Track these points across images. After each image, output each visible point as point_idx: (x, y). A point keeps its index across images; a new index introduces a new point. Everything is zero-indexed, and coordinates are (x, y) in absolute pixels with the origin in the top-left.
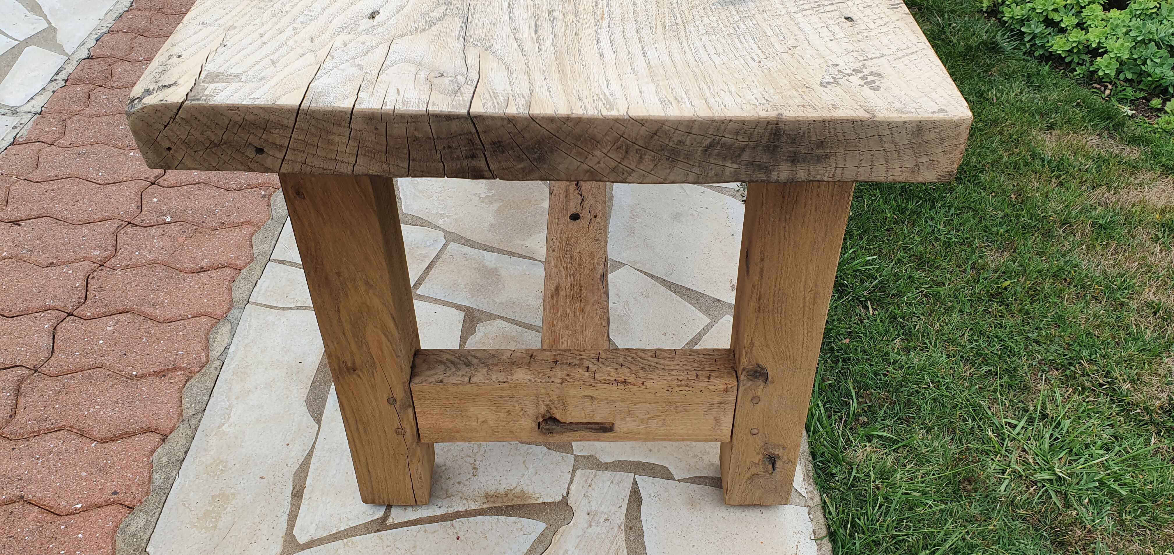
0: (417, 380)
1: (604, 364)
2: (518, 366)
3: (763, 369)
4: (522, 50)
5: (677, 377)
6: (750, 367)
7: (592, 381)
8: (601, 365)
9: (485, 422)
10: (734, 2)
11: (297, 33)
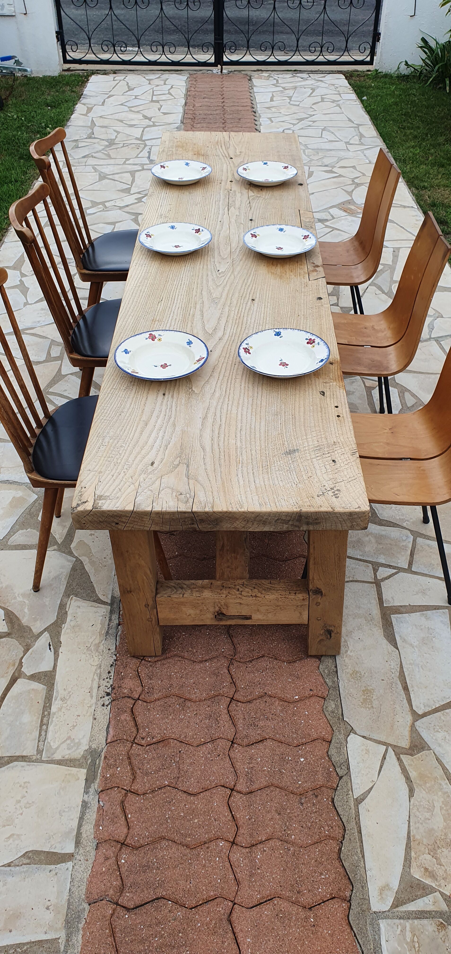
4: (209, 480)
10: (290, 452)
11: (125, 474)
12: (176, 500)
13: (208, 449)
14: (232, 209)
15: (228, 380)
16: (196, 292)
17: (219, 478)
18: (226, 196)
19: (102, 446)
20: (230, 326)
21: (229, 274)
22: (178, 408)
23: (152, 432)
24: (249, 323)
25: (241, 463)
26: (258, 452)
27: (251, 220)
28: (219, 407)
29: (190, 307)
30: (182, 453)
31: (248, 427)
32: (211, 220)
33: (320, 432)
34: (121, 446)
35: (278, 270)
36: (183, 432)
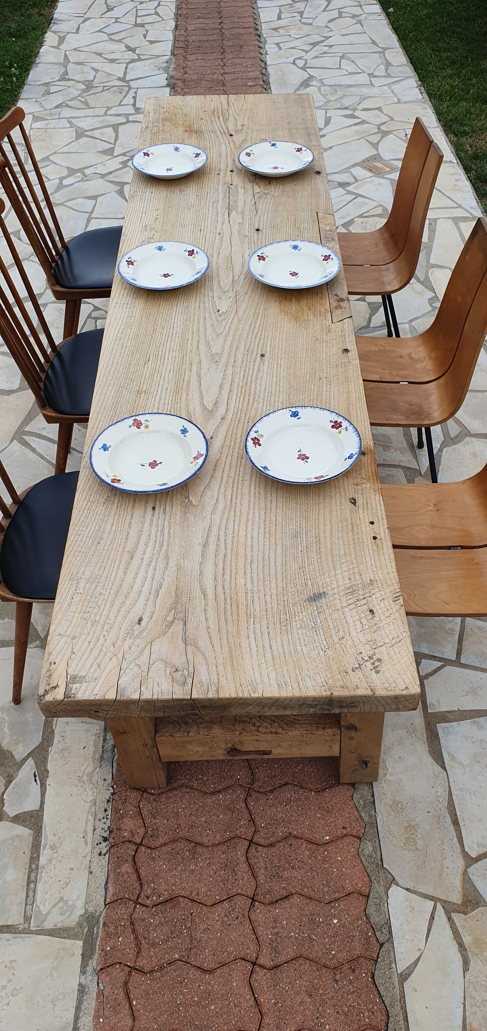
4: (213, 646)
10: (316, 597)
11: (106, 640)
12: (171, 680)
13: (211, 595)
14: (233, 214)
15: (233, 482)
16: (192, 344)
17: (225, 642)
18: (225, 195)
19: (76, 595)
20: (234, 398)
21: (232, 315)
22: (172, 530)
23: (139, 569)
24: (257, 392)
25: (252, 616)
26: (274, 597)
27: (258, 230)
28: (223, 526)
29: (183, 369)
30: (176, 602)
31: (261, 557)
32: (209, 234)
33: (352, 563)
34: (101, 594)
35: (293, 307)
36: (179, 568)
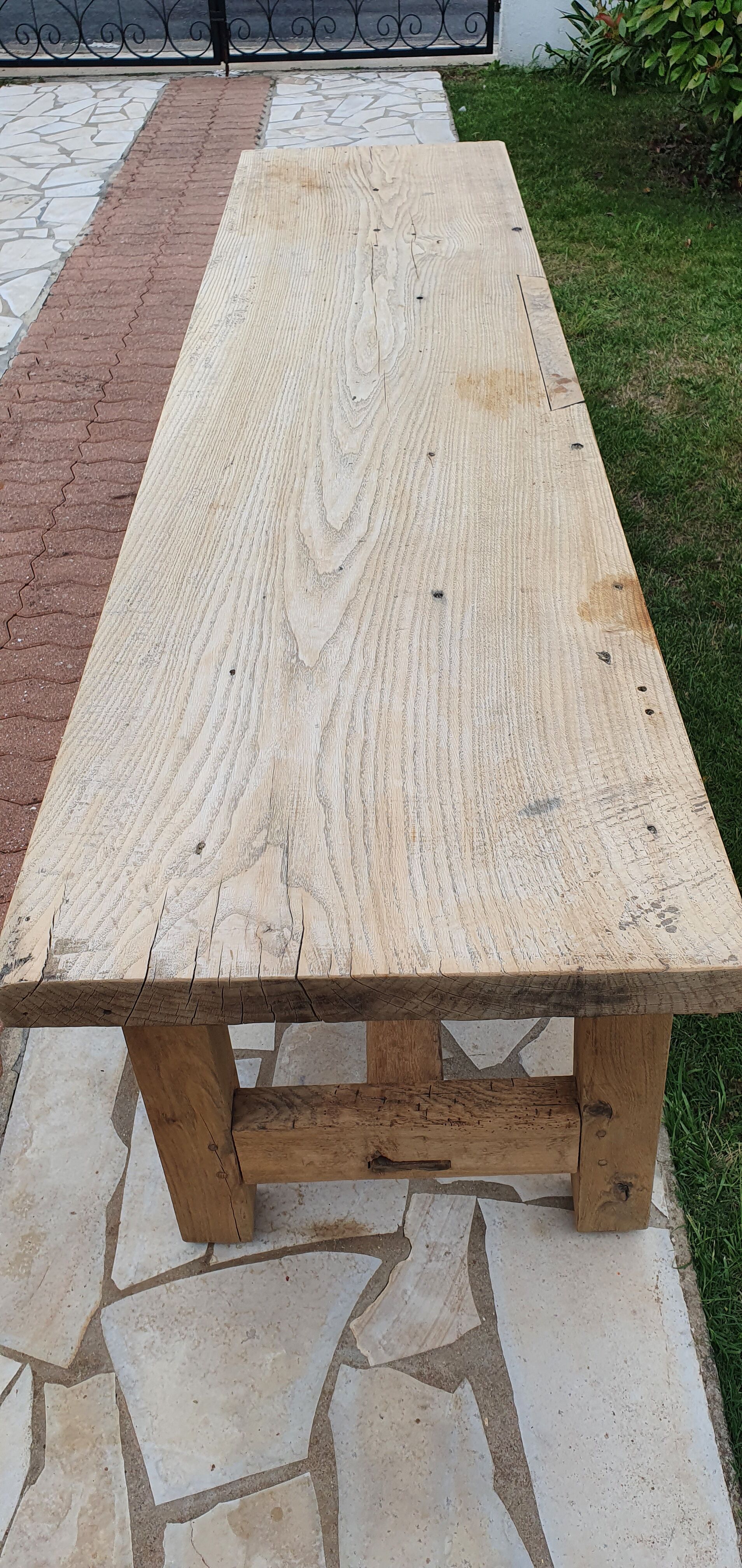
0: (238, 1126)
1: (435, 1100)
2: (344, 1106)
3: (605, 1105)
4: (341, 888)
5: (515, 1114)
6: (592, 1104)
7: (424, 1122)
8: (432, 1102)
9: (311, 1163)
10: (539, 808)
11: (131, 879)
12: (256, 943)
13: (337, 804)
14: (380, 280)
15: (380, 632)
16: (308, 443)
17: (366, 881)
18: (366, 258)
19: (78, 807)
20: (381, 512)
21: (378, 404)
22: (265, 704)
23: (201, 765)
24: (423, 503)
25: (418, 839)
26: (460, 808)
27: (420, 298)
28: (361, 699)
29: (292, 475)
30: (271, 817)
31: (432, 744)
32: (338, 302)
33: (609, 752)
34: (126, 805)
35: (482, 390)
36: (276, 763)
